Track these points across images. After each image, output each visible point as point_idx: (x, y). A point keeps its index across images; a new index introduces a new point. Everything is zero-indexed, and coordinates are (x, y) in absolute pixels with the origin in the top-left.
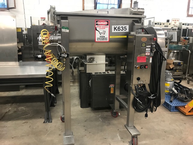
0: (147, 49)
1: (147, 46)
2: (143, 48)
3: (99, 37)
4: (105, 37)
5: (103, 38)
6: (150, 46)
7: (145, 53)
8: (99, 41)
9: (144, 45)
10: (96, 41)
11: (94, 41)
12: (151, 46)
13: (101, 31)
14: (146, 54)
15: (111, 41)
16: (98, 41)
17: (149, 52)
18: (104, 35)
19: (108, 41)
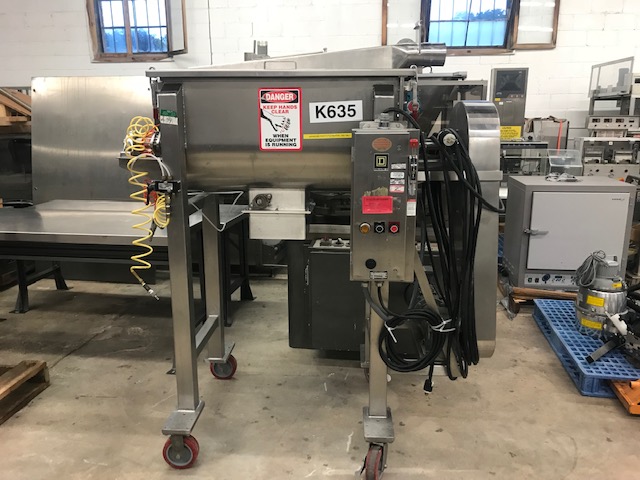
0: (392, 174)
1: (393, 166)
2: (379, 170)
3: (272, 137)
4: (290, 137)
5: (284, 138)
6: (404, 166)
7: (388, 186)
8: (271, 147)
9: (381, 161)
10: (264, 146)
11: (256, 148)
12: (408, 166)
13: (277, 120)
14: (393, 189)
15: (307, 148)
16: (268, 148)
17: (403, 182)
18: (286, 132)
19: (298, 147)
